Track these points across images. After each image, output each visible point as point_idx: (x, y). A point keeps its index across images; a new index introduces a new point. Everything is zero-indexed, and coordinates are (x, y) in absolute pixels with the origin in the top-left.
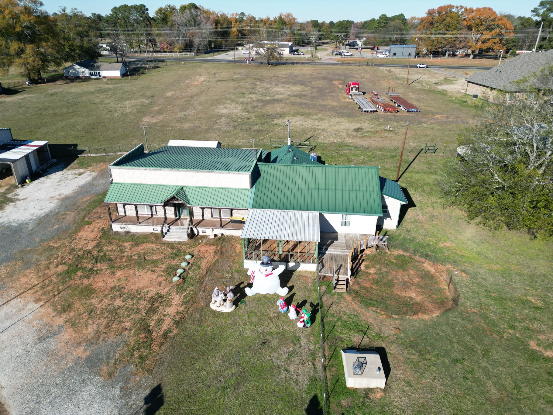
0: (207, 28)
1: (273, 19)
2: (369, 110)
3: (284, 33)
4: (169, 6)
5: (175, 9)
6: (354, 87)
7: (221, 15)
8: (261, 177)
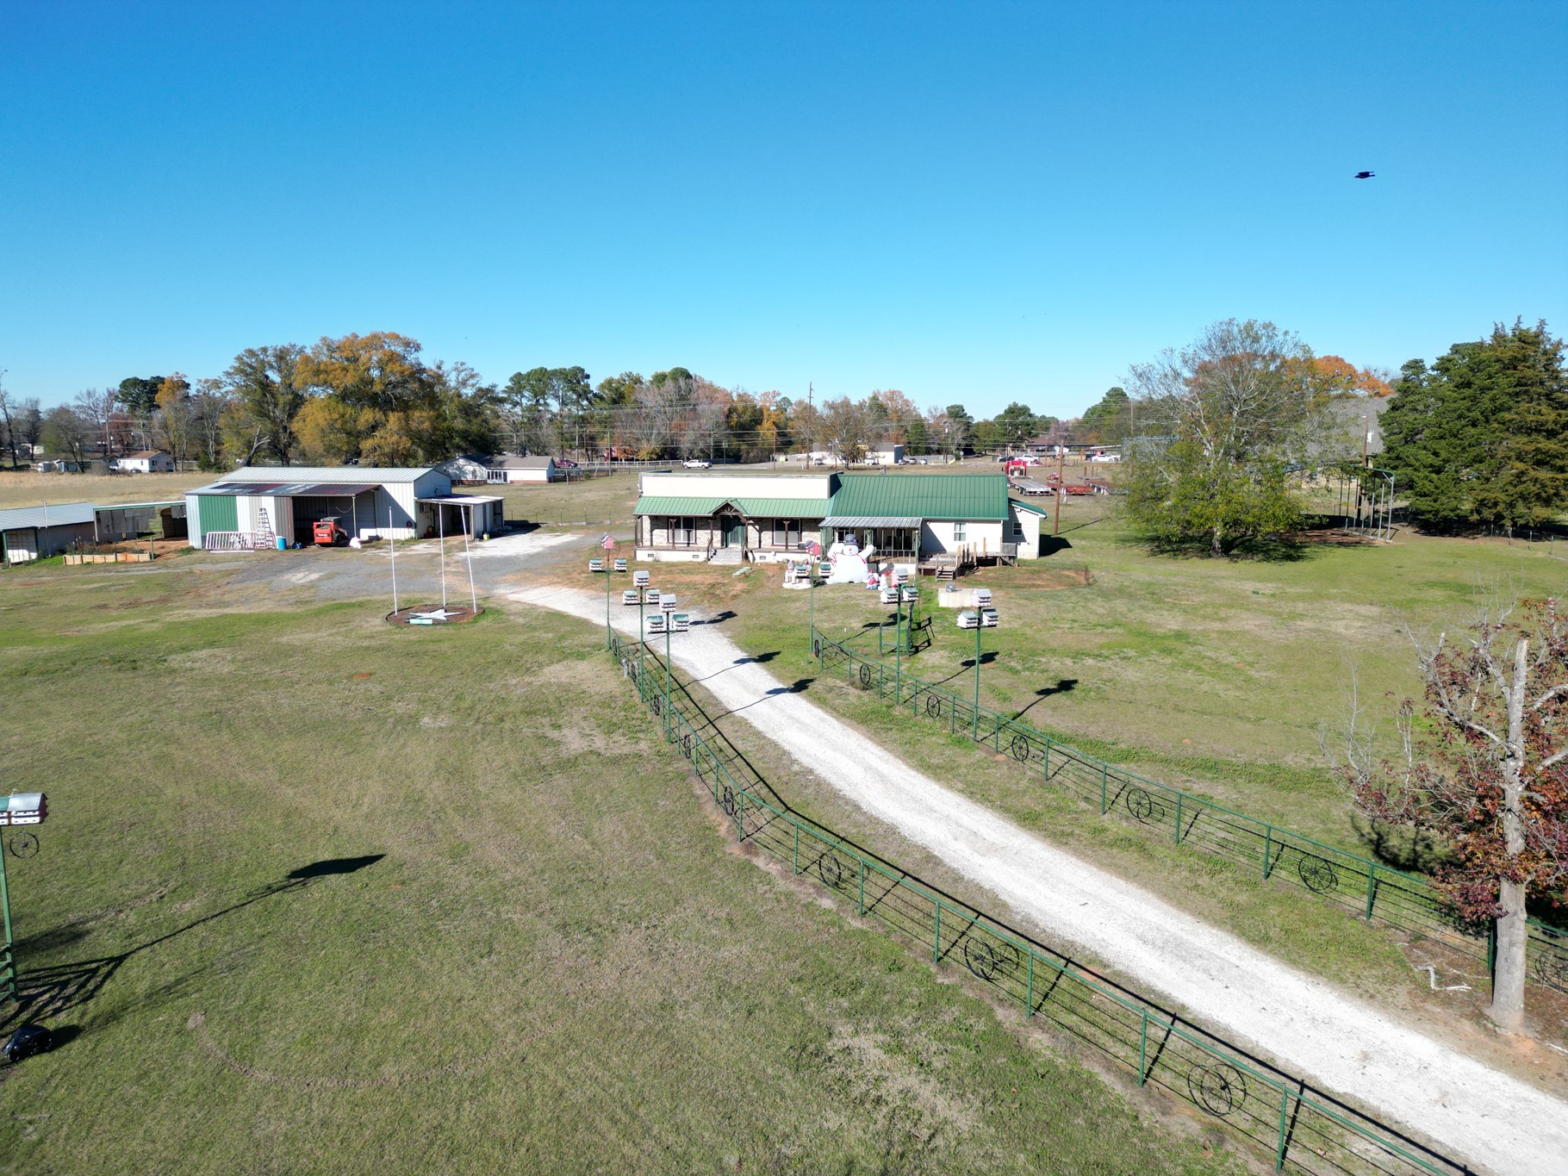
0: (710, 414)
1: (857, 404)
2: (1039, 490)
3: (882, 432)
4: (629, 375)
5: (641, 383)
6: (1015, 469)
7: (739, 395)
8: (843, 488)
